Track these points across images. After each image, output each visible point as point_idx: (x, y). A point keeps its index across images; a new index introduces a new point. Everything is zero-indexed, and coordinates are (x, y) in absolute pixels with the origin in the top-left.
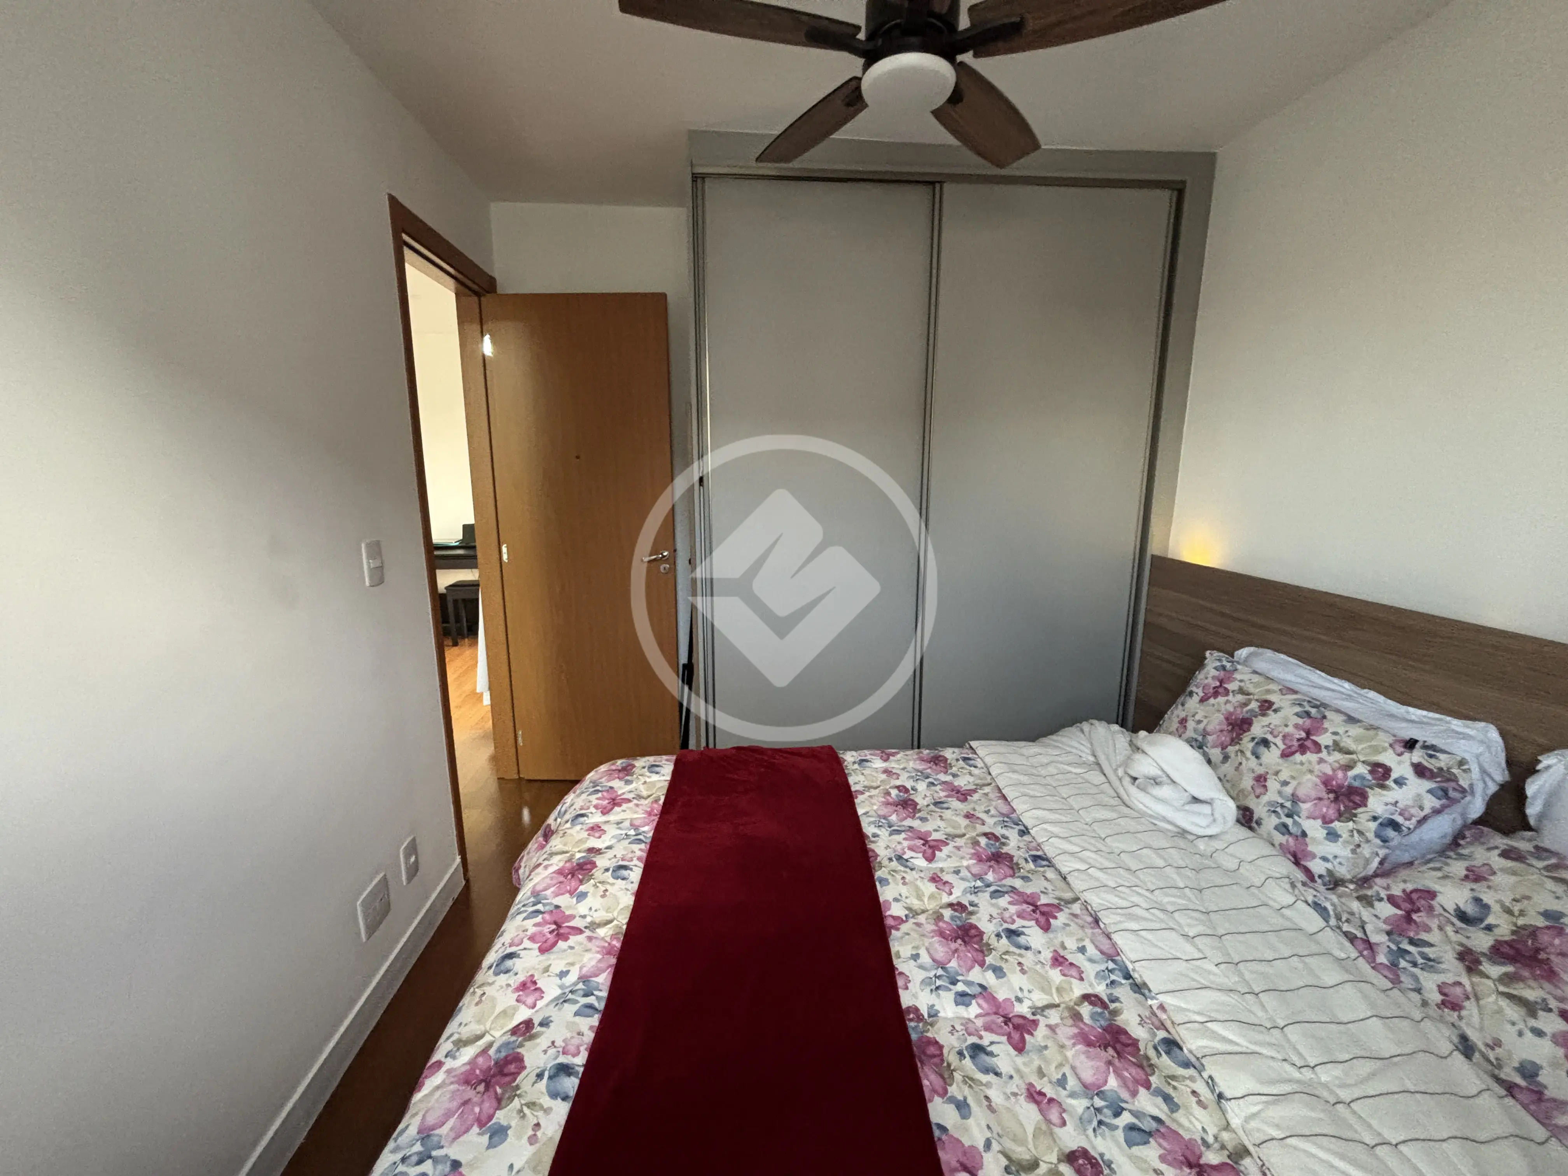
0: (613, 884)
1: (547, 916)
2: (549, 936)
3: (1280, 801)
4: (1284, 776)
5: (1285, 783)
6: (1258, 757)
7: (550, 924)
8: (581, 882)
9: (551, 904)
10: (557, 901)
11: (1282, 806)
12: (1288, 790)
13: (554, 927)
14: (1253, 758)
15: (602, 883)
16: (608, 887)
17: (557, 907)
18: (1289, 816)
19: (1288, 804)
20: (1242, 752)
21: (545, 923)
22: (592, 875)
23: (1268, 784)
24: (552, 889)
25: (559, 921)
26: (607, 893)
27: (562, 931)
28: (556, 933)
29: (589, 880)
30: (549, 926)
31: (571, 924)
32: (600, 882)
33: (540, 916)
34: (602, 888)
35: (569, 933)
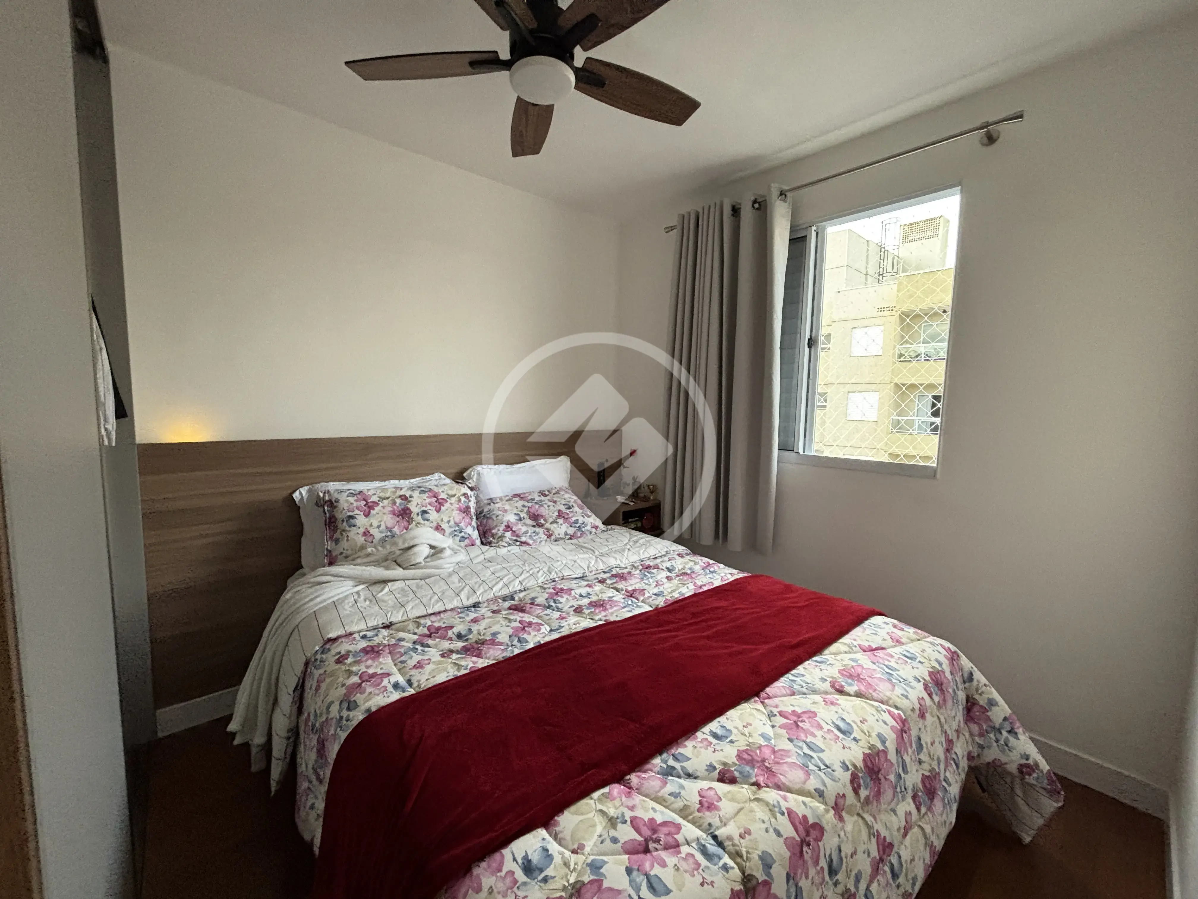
0: (736, 728)
1: (803, 736)
2: (807, 721)
3: (453, 529)
4: (446, 519)
5: (449, 522)
6: (428, 520)
7: (802, 728)
8: (760, 747)
9: (796, 746)
10: (788, 746)
11: (455, 531)
12: (452, 523)
13: (800, 724)
14: (426, 522)
15: (743, 734)
16: (741, 728)
17: (790, 740)
18: (461, 532)
19: (457, 528)
20: (418, 523)
21: (806, 732)
22: (747, 745)
23: (443, 526)
24: (789, 760)
25: (794, 727)
26: (745, 724)
27: (795, 718)
28: (800, 719)
29: (753, 743)
30: (804, 727)
31: (785, 721)
32: (745, 735)
33: (808, 740)
34: (746, 731)
35: (791, 714)
